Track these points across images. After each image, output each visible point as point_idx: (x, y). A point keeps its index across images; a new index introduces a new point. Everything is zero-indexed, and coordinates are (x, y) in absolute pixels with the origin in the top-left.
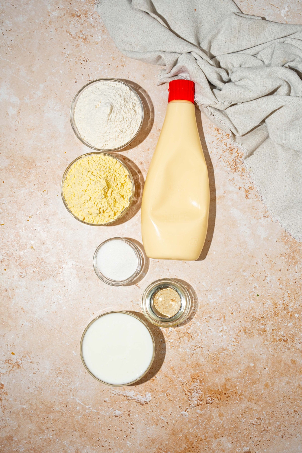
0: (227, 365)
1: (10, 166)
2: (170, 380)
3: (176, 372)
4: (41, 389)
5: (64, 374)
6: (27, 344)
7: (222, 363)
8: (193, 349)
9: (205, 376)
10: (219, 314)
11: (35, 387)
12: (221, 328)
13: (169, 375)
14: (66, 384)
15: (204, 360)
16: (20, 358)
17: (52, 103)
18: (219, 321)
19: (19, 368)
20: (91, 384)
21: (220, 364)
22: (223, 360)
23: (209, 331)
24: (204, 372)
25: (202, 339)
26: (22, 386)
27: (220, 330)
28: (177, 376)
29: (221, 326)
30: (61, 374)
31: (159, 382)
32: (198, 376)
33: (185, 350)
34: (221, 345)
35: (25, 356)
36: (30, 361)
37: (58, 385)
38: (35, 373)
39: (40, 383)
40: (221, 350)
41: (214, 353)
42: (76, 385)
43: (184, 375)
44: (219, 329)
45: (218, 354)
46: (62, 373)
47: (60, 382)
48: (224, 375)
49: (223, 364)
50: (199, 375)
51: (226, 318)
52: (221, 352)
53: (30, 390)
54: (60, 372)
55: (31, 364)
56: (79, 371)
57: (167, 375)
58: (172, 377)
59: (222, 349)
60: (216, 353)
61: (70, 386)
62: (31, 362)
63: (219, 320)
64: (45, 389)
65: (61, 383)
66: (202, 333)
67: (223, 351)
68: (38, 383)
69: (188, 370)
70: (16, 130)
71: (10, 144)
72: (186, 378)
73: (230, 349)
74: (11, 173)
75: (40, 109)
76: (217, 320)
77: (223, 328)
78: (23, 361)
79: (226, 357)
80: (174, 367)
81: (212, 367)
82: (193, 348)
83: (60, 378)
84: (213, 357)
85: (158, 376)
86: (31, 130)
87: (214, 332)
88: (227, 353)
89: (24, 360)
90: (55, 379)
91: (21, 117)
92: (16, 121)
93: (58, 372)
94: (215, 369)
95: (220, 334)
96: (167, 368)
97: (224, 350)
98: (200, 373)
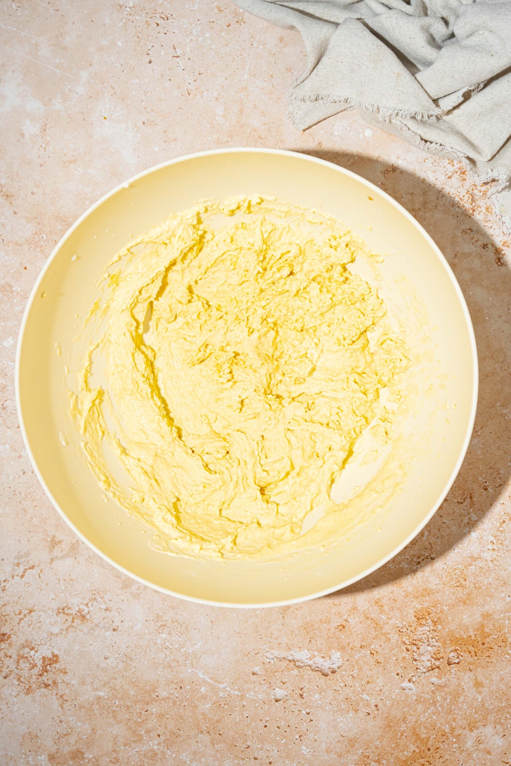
0: (483, 588)
1: (36, 237)
2: (375, 625)
3: (386, 608)
4: (131, 659)
5: (172, 628)
6: (96, 575)
7: (473, 585)
8: (415, 562)
9: (442, 612)
10: (461, 492)
11: (117, 656)
12: (466, 517)
13: (373, 616)
14: (176, 646)
15: (437, 582)
16: (86, 603)
17: (108, 106)
18: (461, 505)
19: (85, 621)
20: (225, 643)
21: (469, 587)
22: (475, 579)
23: (444, 525)
24: (439, 605)
25: (431, 541)
26: (93, 655)
27: (464, 521)
28: (389, 616)
29: (465, 516)
30: (165, 627)
31: (355, 629)
32: (429, 614)
33: (401, 566)
34: (469, 551)
35: (95, 599)
36: (104, 606)
37: (162, 648)
38: (116, 630)
39: (127, 647)
40: (469, 560)
41: (456, 567)
42: (196, 646)
43: (402, 612)
44: (462, 520)
45: (463, 568)
46: (168, 625)
47: (165, 643)
48: (479, 608)
49: (475, 587)
50: (431, 611)
51: (474, 499)
52: (470, 565)
53: (109, 661)
54: (163, 623)
55: (108, 612)
56: (199, 620)
57: (368, 616)
58: (379, 619)
59: (471, 557)
60: (460, 566)
61: (184, 649)
62: (106, 610)
63: (462, 503)
64: (138, 659)
65: (167, 644)
66: (430, 531)
67: (474, 563)
68: (124, 647)
69: (409, 603)
70: (41, 165)
71: (33, 194)
72: (406, 618)
73: (486, 556)
74: (38, 249)
75: (84, 120)
76: (458, 504)
77: (470, 518)
78: (91, 609)
79: (480, 572)
80: (382, 599)
81: (453, 595)
82: (415, 560)
83: (163, 636)
84: (456, 574)
85: (351, 619)
86: (70, 162)
87: (454, 528)
88: (481, 565)
89: (92, 606)
90: (155, 638)
91: (48, 138)
92: (41, 148)
93: (159, 625)
94: (460, 597)
95: (464, 531)
96: (369, 602)
97: (474, 559)
98: (432, 606)
